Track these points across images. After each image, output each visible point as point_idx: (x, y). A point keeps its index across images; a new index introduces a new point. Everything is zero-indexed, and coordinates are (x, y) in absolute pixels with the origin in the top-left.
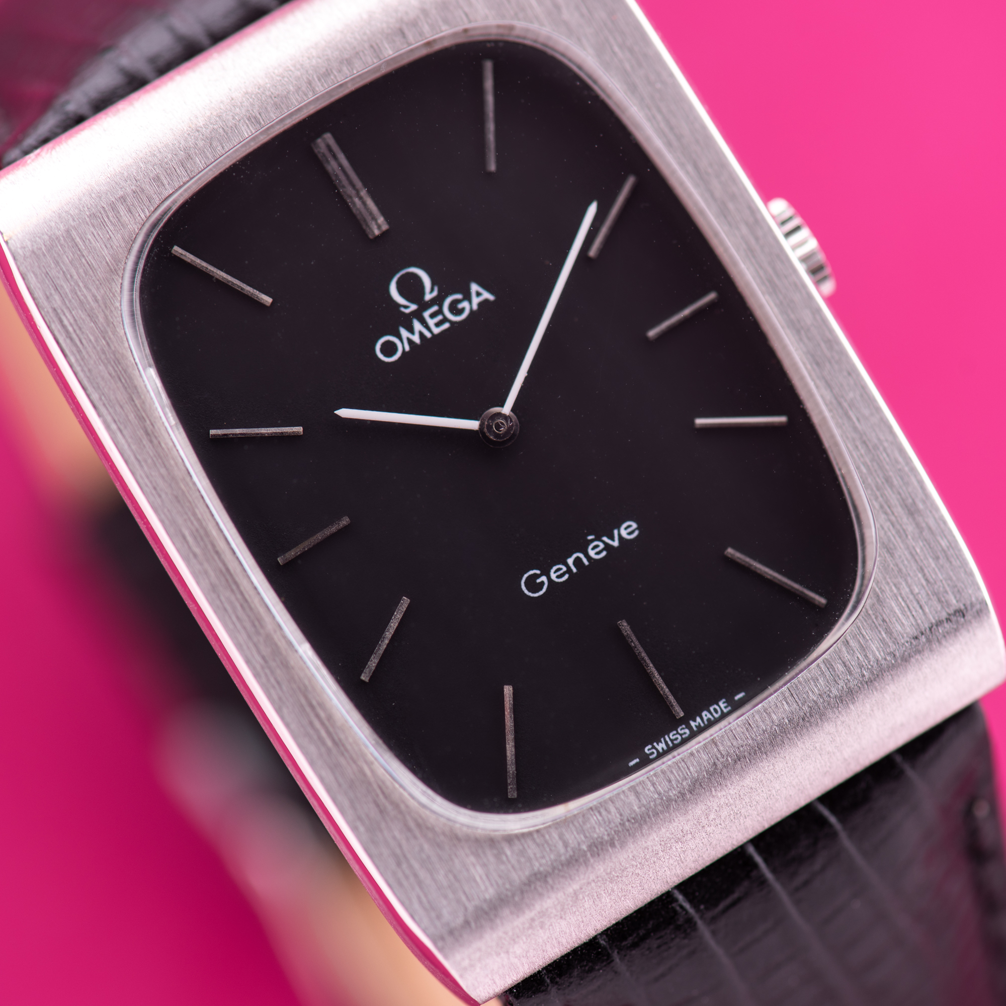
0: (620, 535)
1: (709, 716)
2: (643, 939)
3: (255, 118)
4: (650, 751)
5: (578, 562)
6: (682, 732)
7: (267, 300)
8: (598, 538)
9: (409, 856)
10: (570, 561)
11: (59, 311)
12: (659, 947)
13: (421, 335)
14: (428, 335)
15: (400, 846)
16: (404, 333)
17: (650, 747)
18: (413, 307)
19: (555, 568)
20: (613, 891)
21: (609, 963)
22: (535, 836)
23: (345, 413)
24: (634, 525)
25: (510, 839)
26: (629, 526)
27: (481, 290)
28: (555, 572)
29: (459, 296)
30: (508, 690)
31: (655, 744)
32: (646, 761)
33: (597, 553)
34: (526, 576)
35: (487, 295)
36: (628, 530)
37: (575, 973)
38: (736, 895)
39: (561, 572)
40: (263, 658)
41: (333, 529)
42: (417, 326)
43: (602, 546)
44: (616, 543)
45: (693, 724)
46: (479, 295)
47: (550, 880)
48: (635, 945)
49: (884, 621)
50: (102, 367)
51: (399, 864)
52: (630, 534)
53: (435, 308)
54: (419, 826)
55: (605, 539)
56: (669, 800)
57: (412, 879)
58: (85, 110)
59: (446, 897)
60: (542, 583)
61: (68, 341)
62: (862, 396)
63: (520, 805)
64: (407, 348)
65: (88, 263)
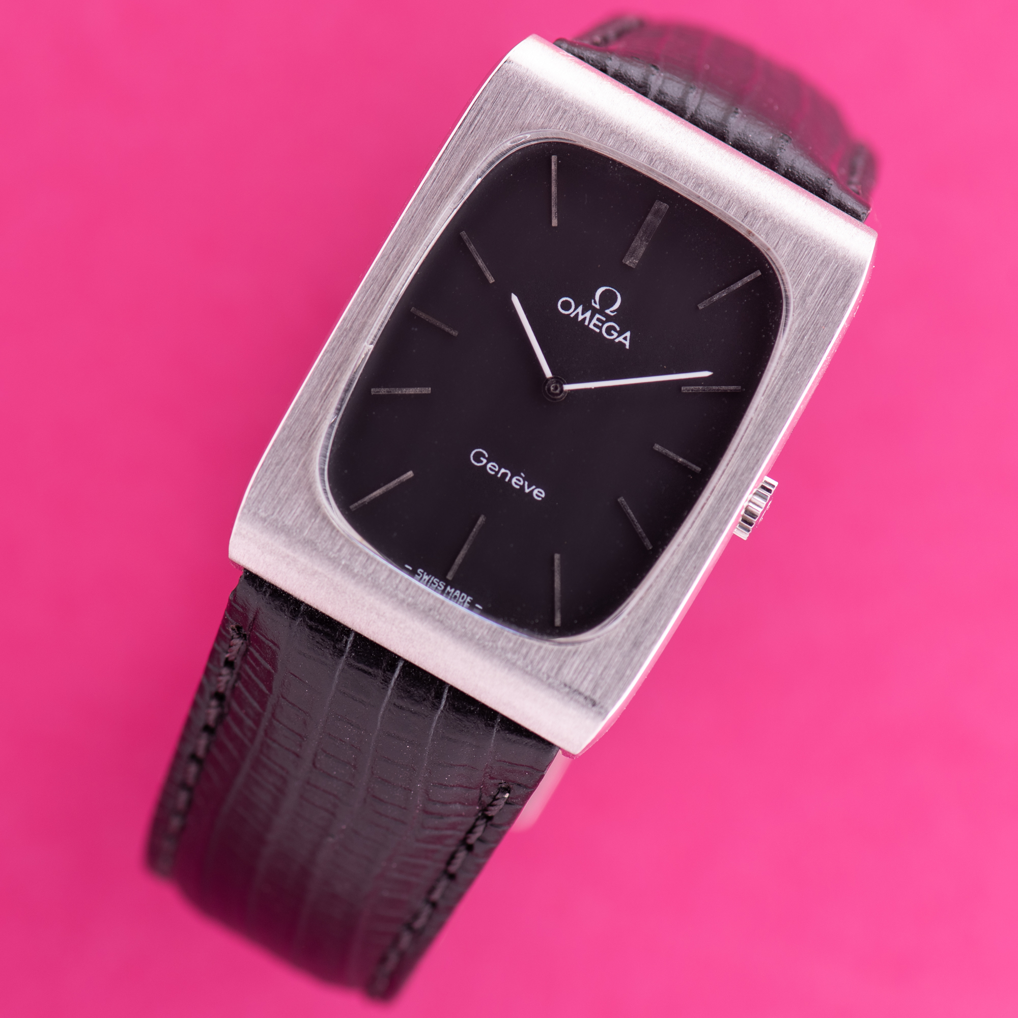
0: (533, 490)
1: (458, 596)
2: (317, 630)
3: (652, 159)
4: (420, 573)
5: (505, 475)
6: (441, 585)
7: (555, 223)
8: (524, 479)
9: (285, 466)
10: (503, 470)
11: (482, 111)
12: (318, 642)
13: (585, 319)
14: (586, 323)
15: (288, 459)
16: (580, 309)
17: (422, 571)
18: (598, 307)
19: (494, 464)
20: (330, 593)
21: (293, 619)
22: (335, 531)
23: (515, 299)
24: (543, 496)
25: (325, 518)
26: (541, 493)
27: (628, 339)
28: (492, 465)
29: (618, 329)
30: (410, 474)
31: (425, 573)
32: (413, 573)
33: (516, 483)
34: (481, 450)
35: (627, 343)
36: (538, 493)
37: (277, 603)
38: (371, 670)
39: (494, 469)
40: (351, 327)
41: (447, 329)
42: (588, 314)
43: (521, 483)
44: (527, 491)
45: (448, 588)
46: (625, 339)
47: (314, 553)
48: (311, 628)
49: (565, 661)
50: (464, 151)
51: (277, 464)
52: (537, 495)
53: (604, 319)
54: (304, 464)
55: (526, 483)
56: (396, 596)
57: (273, 475)
58: (611, 70)
59: (273, 499)
60: (482, 462)
61: (469, 125)
62: (686, 581)
63: (347, 513)
64: (572, 316)
65: (518, 111)
